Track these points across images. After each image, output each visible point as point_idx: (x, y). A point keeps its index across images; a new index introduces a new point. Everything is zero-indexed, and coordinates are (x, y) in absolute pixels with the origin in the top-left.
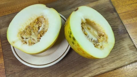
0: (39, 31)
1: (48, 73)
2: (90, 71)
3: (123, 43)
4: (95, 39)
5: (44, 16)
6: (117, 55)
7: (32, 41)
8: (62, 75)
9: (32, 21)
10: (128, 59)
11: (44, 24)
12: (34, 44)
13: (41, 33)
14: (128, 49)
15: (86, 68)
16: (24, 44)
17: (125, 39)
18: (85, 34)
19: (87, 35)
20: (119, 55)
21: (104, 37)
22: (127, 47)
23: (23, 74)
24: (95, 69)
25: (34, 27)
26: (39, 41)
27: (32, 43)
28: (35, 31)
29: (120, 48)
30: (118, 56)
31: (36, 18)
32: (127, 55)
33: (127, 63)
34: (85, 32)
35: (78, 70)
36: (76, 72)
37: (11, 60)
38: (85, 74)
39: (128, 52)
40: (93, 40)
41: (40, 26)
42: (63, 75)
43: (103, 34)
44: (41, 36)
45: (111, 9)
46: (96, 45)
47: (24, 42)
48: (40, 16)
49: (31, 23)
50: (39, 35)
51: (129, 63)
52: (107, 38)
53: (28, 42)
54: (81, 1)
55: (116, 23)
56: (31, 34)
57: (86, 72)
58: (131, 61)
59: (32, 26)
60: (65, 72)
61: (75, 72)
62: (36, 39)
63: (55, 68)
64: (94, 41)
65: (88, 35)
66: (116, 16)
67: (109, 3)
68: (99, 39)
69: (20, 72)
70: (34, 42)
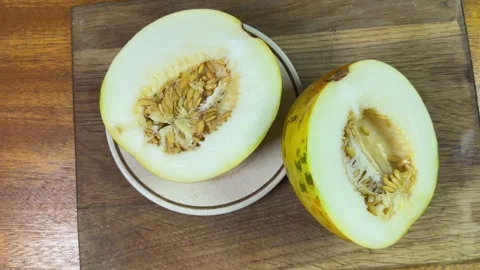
0: (205, 106)
1: (202, 230)
2: (330, 254)
3: (459, 196)
4: (374, 173)
5: (228, 62)
6: (428, 226)
7: (178, 139)
8: (243, 244)
9: (185, 68)
10: (457, 249)
11: (222, 86)
12: (183, 149)
13: (209, 119)
14: (466, 218)
15: (320, 243)
16: (151, 142)
17: (468, 183)
18: (347, 155)
19: (351, 158)
20: (433, 228)
21: (405, 175)
22: (467, 209)
23: (128, 215)
24: (345, 254)
25: (189, 87)
26: (198, 145)
27: (175, 146)
28: (190, 105)
29: (444, 209)
30: (428, 229)
31: (201, 60)
32: (458, 236)
33: (448, 259)
34: (350, 149)
35: (292, 243)
36: (286, 249)
37: (98, 162)
38: (312, 259)
39: (464, 226)
40: (366, 176)
41: (209, 87)
42: (245, 246)
43: (405, 161)
44: (206, 130)
45: (457, 67)
46: (371, 200)
47: (152, 138)
48: (217, 58)
49: (181, 74)
50: (201, 126)
51: (455, 259)
52: (413, 178)
53: (163, 140)
54: (362, 11)
55: (458, 120)
56: (175, 113)
57: (314, 255)
58: (463, 255)
59: (184, 84)
60: (253, 239)
61: (282, 246)
62: (191, 136)
63: (227, 220)
64: (368, 183)
65: (356, 158)
66: (468, 94)
67: (459, 39)
68: (387, 182)
69: (119, 205)
70: (182, 143)
